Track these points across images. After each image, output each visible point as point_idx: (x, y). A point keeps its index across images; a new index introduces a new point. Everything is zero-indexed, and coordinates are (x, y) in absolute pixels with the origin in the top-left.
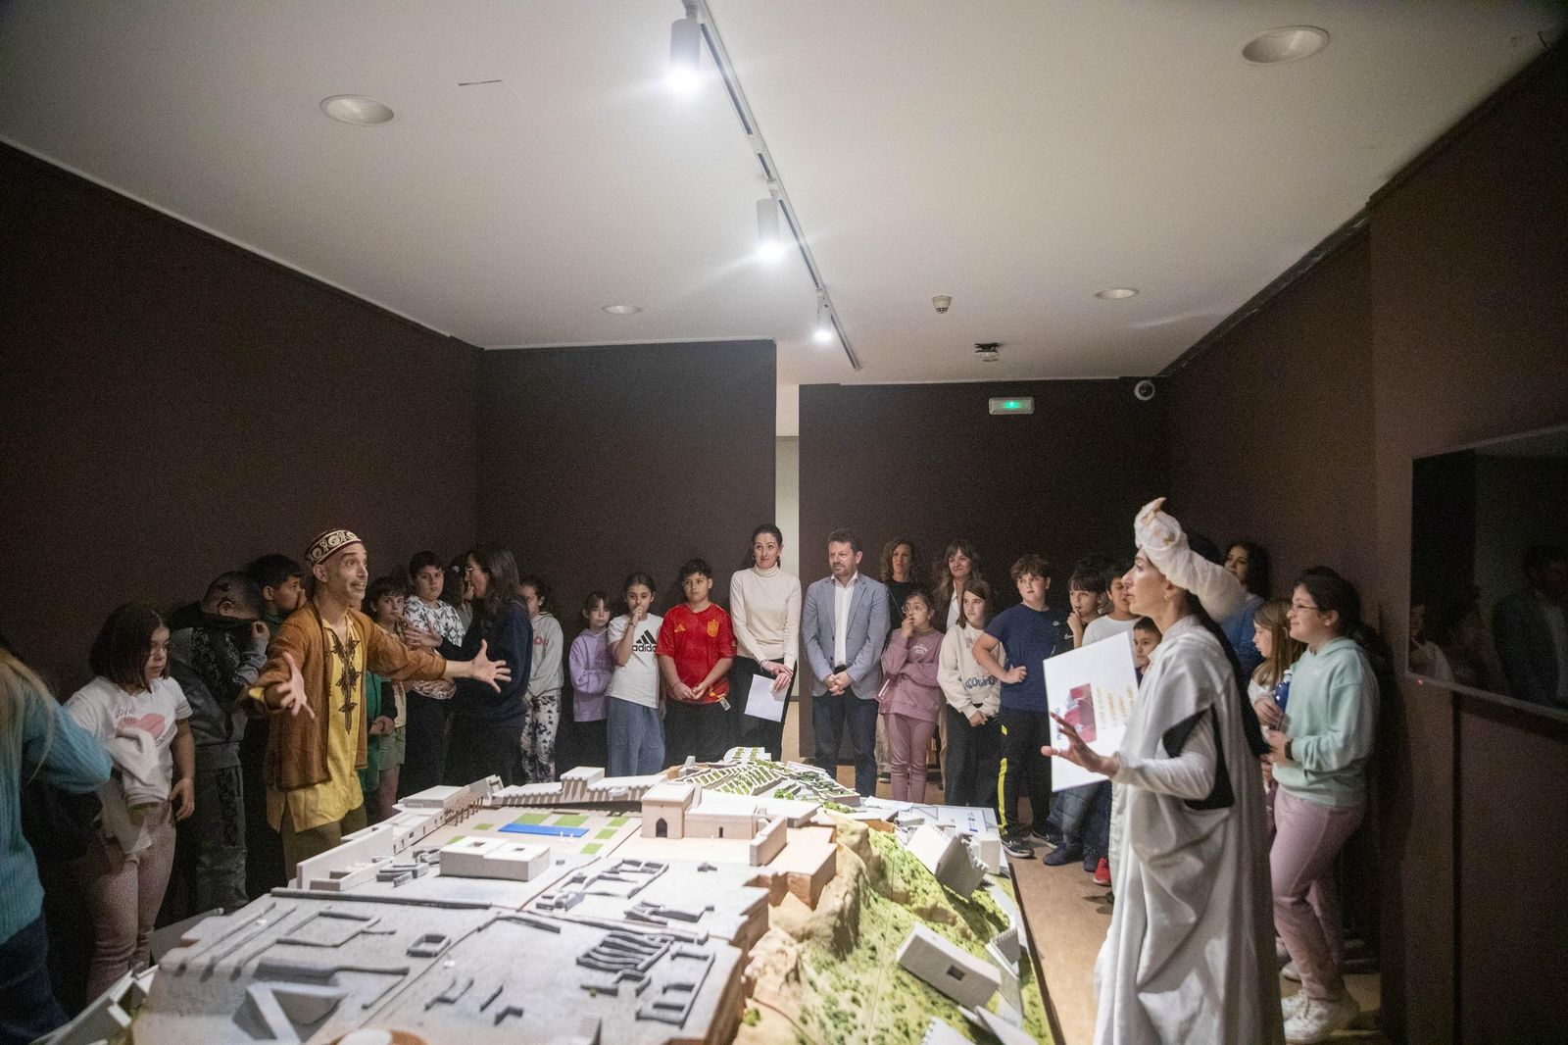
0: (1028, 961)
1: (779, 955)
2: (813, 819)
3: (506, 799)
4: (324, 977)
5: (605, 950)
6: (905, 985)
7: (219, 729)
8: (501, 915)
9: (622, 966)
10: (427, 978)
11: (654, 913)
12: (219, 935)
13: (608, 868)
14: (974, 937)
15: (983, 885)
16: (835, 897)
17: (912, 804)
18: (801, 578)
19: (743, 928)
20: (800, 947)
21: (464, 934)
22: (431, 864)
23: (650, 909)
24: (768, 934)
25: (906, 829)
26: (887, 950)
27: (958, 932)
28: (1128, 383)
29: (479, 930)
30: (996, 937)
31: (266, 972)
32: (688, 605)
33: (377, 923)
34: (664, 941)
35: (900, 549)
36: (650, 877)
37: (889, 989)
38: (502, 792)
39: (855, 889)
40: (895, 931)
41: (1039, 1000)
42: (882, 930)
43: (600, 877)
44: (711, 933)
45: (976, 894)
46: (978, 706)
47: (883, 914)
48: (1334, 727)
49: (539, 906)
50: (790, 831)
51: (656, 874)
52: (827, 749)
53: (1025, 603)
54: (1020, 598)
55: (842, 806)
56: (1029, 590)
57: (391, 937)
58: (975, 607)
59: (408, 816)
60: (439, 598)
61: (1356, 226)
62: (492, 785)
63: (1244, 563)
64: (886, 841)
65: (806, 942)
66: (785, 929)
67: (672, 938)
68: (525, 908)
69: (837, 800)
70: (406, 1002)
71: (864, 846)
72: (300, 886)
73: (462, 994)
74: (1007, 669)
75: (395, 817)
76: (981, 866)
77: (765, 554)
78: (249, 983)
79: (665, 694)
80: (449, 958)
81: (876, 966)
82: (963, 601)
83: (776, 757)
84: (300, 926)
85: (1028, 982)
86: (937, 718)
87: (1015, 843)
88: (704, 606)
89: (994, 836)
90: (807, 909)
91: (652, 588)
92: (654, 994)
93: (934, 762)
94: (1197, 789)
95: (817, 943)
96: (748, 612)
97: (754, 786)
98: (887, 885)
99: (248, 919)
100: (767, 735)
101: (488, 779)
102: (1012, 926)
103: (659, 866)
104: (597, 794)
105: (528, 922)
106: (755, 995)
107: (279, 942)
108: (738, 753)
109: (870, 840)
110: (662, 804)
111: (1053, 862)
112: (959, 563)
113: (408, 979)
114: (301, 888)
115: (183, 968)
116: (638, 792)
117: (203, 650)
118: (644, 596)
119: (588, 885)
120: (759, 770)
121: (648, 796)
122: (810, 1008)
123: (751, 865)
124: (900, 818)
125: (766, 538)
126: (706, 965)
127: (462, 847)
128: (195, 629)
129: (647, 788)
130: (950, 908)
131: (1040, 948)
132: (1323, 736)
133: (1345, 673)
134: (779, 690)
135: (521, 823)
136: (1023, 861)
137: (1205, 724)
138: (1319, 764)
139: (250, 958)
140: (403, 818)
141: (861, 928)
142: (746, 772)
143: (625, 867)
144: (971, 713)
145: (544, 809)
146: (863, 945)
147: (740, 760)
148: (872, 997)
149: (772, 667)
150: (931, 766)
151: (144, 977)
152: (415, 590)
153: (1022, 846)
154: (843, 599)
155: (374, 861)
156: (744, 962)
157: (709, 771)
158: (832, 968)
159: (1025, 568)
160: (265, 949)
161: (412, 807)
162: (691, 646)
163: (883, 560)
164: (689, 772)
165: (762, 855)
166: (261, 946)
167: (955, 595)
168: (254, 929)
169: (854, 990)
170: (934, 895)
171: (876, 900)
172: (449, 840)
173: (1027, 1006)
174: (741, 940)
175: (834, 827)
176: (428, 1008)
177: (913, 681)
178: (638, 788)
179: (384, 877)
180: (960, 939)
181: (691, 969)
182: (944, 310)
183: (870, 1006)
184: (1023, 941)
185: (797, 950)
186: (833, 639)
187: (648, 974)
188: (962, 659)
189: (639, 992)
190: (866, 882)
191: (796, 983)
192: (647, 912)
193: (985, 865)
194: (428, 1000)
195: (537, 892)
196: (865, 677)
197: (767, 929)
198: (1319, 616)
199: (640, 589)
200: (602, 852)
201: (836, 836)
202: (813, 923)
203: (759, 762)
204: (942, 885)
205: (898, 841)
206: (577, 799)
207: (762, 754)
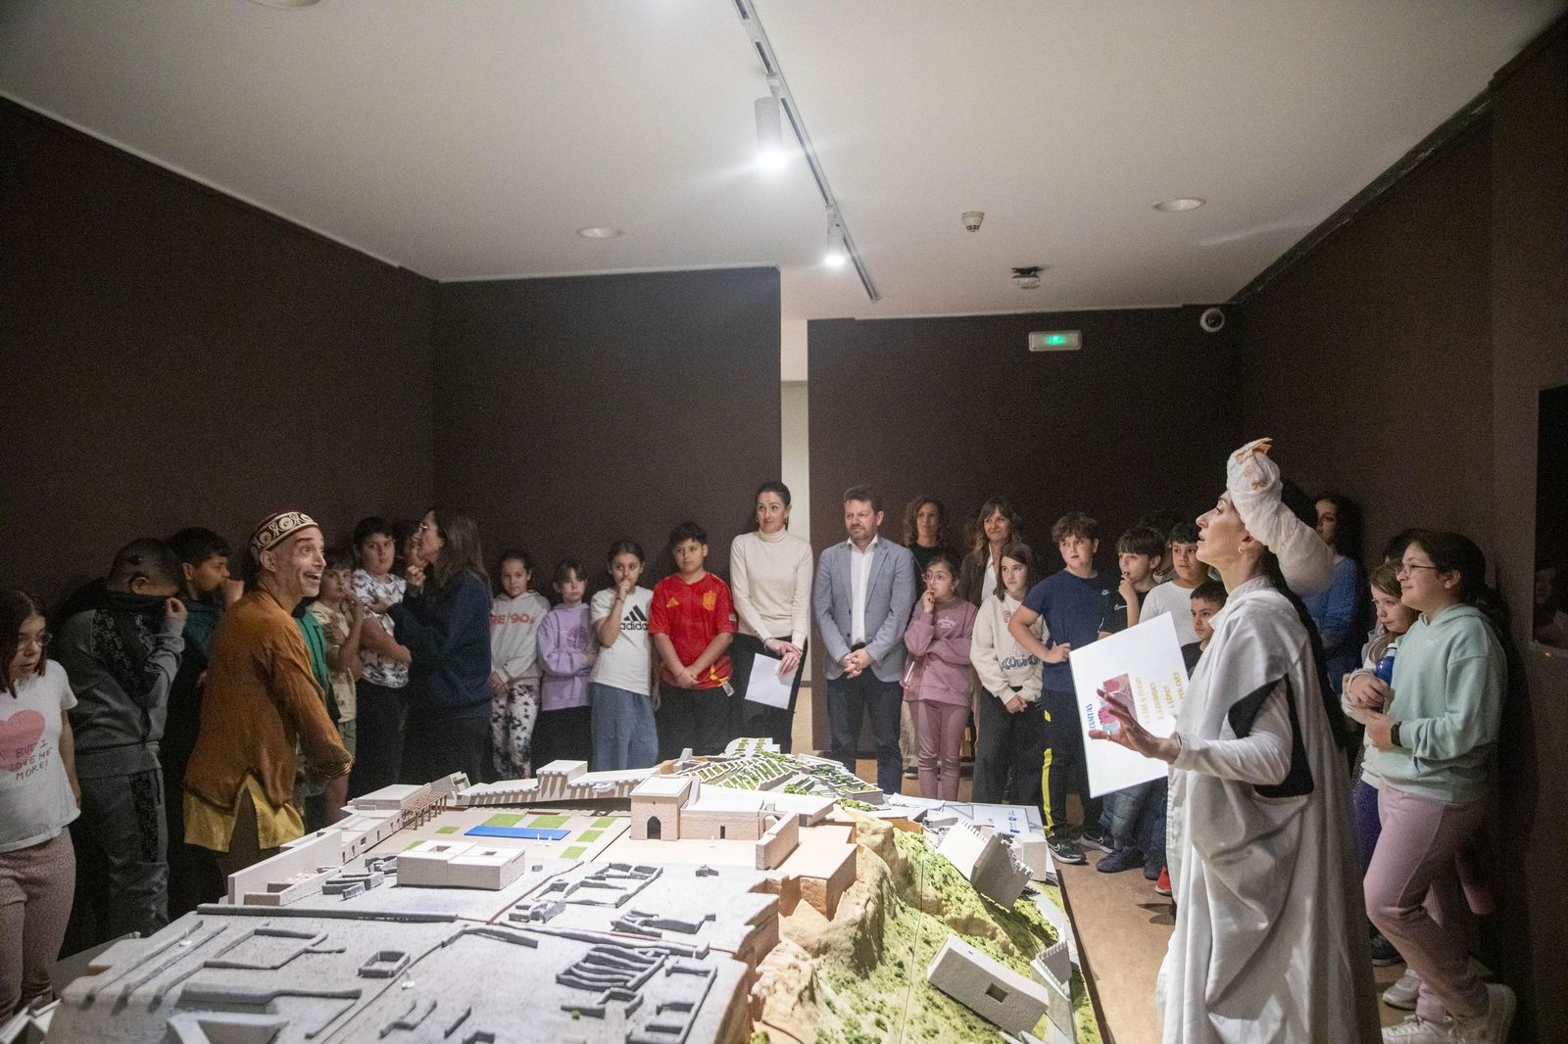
0: (1081, 980)
1: (791, 970)
2: (828, 817)
3: (473, 798)
4: (261, 1004)
5: (588, 965)
6: (938, 1007)
7: (133, 727)
8: (467, 928)
9: (609, 984)
10: (381, 1001)
11: (646, 923)
12: (135, 961)
13: (592, 873)
14: (1017, 953)
15: (1027, 894)
16: (854, 905)
17: (943, 802)
18: (813, 542)
19: (749, 939)
20: (815, 962)
21: (426, 951)
22: (386, 873)
23: (641, 919)
24: (779, 946)
25: (936, 830)
26: (916, 967)
27: (998, 946)
28: (1193, 311)
29: (443, 945)
30: (1043, 952)
31: (192, 1000)
32: (681, 577)
33: (323, 940)
34: (657, 955)
35: (926, 509)
36: (642, 882)
37: (919, 1011)
38: (469, 791)
39: (878, 896)
40: (925, 945)
41: (1094, 1025)
42: (910, 944)
43: (583, 884)
44: (711, 946)
45: (1018, 903)
46: (1017, 689)
47: (911, 925)
48: (1453, 707)
49: (512, 918)
50: (801, 829)
51: (648, 880)
52: (844, 740)
53: (1068, 569)
54: (1065, 564)
55: (862, 803)
56: (1073, 554)
57: (339, 955)
58: (1015, 574)
59: (356, 820)
60: (391, 571)
61: (1475, 111)
62: (457, 783)
63: (1331, 520)
64: (913, 842)
65: (822, 957)
66: (797, 941)
67: (668, 952)
68: (497, 921)
69: (856, 797)
70: (357, 1030)
71: (888, 847)
72: (232, 901)
73: (423, 1019)
74: (1049, 646)
75: (342, 821)
76: (1024, 870)
77: (767, 515)
78: (171, 1014)
79: (657, 677)
80: (408, 978)
81: (904, 985)
82: (1001, 569)
83: (786, 748)
84: (232, 947)
85: (1081, 1005)
86: (971, 703)
87: (1063, 846)
88: (698, 576)
89: (1039, 837)
90: (824, 919)
91: (641, 556)
92: (646, 1015)
93: (969, 755)
94: (1271, 774)
95: (836, 958)
96: (751, 582)
97: (760, 782)
98: (915, 893)
99: (172, 939)
100: (775, 724)
101: (452, 776)
102: (1062, 940)
103: (651, 870)
104: (578, 790)
105: (500, 935)
106: (764, 1017)
107: (207, 965)
108: (742, 745)
109: (895, 840)
110: (654, 800)
111: (1107, 868)
112: (996, 524)
113: (360, 1003)
114: (234, 903)
115: (90, 999)
116: (627, 787)
117: (108, 636)
118: (631, 566)
119: (568, 894)
120: (767, 764)
121: (638, 791)
122: (828, 1032)
123: (758, 868)
124: (930, 817)
125: (770, 498)
126: (706, 981)
127: (423, 852)
128: (99, 611)
129: (637, 782)
130: (988, 918)
131: (1094, 967)
132: (1438, 719)
133: (1467, 643)
134: (785, 671)
135: (491, 825)
136: (1074, 867)
137: (1278, 697)
138: (1433, 752)
139: (173, 985)
140: (352, 822)
141: (885, 940)
142: (751, 766)
143: (611, 872)
144: (1008, 697)
145: (518, 809)
146: (888, 960)
147: (744, 753)
148: (899, 1020)
149: (777, 646)
150: (964, 759)
151: (43, 1014)
152: (361, 563)
153: (1074, 849)
154: (861, 566)
155: (320, 871)
156: (750, 979)
157: (709, 765)
158: (853, 987)
159: (1068, 529)
160: (189, 974)
161: (364, 809)
162: (687, 622)
163: (906, 521)
164: (685, 766)
165: (769, 856)
166: (185, 971)
167: (991, 561)
168: (176, 951)
169: (879, 1012)
170: (971, 904)
171: (902, 909)
172: (408, 846)
173: (1080, 1033)
174: (747, 953)
175: (853, 824)
176: (383, 1035)
177: (943, 661)
178: (626, 782)
179: (330, 889)
180: (1001, 955)
181: (689, 986)
182: (976, 228)
183: (898, 1031)
184: (1074, 957)
185: (812, 965)
186: (850, 612)
187: (639, 993)
188: (998, 635)
189: (629, 1013)
190: (890, 887)
191: (811, 1003)
192: (638, 922)
193: (1028, 869)
194: (383, 1026)
195: (510, 902)
196: (887, 655)
197: (777, 941)
198: (1438, 578)
199: (627, 558)
200: (585, 857)
201: (856, 836)
202: (830, 935)
203: (766, 755)
204: (979, 893)
205: (927, 842)
206: (556, 797)
207: (769, 745)
